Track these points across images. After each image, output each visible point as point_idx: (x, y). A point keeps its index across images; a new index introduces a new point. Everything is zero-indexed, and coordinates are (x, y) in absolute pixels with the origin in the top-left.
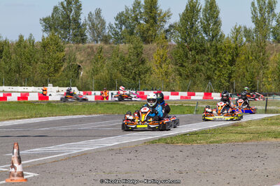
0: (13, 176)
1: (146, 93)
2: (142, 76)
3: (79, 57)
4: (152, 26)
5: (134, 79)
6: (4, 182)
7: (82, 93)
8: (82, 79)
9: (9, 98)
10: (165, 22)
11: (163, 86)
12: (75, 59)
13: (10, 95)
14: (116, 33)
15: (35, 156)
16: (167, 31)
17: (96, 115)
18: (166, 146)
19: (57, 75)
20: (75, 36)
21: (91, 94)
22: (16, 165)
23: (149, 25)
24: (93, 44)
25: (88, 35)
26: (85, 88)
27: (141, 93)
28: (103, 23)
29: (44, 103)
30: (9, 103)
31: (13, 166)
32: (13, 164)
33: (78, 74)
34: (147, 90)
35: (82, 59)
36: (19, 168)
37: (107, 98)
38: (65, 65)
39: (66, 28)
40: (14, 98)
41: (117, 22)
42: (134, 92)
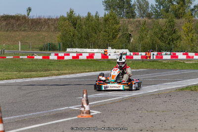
0: (83, 113)
1: (177, 54)
2: (175, 42)
3: (130, 28)
4: (182, 6)
5: (169, 44)
6: (76, 117)
7: (132, 54)
8: (132, 44)
9: (80, 57)
10: (191, 3)
11: (190, 49)
12: (127, 30)
13: (81, 55)
14: (157, 12)
15: (98, 99)
16: (192, 10)
17: (142, 70)
18: (192, 92)
19: (115, 41)
20: (128, 13)
21: (138, 55)
22: (85, 105)
23: (180, 5)
24: (141, 19)
25: (137, 13)
26: (135, 50)
27: (174, 54)
28: (147, 4)
29: (105, 60)
30: (81, 60)
31: (83, 106)
32: (83, 105)
33: (129, 40)
34: (178, 52)
35: (132, 29)
36: (87, 108)
37: (150, 57)
38: (120, 34)
39: (121, 7)
40: (84, 57)
41: (157, 4)
42: (169, 53)
